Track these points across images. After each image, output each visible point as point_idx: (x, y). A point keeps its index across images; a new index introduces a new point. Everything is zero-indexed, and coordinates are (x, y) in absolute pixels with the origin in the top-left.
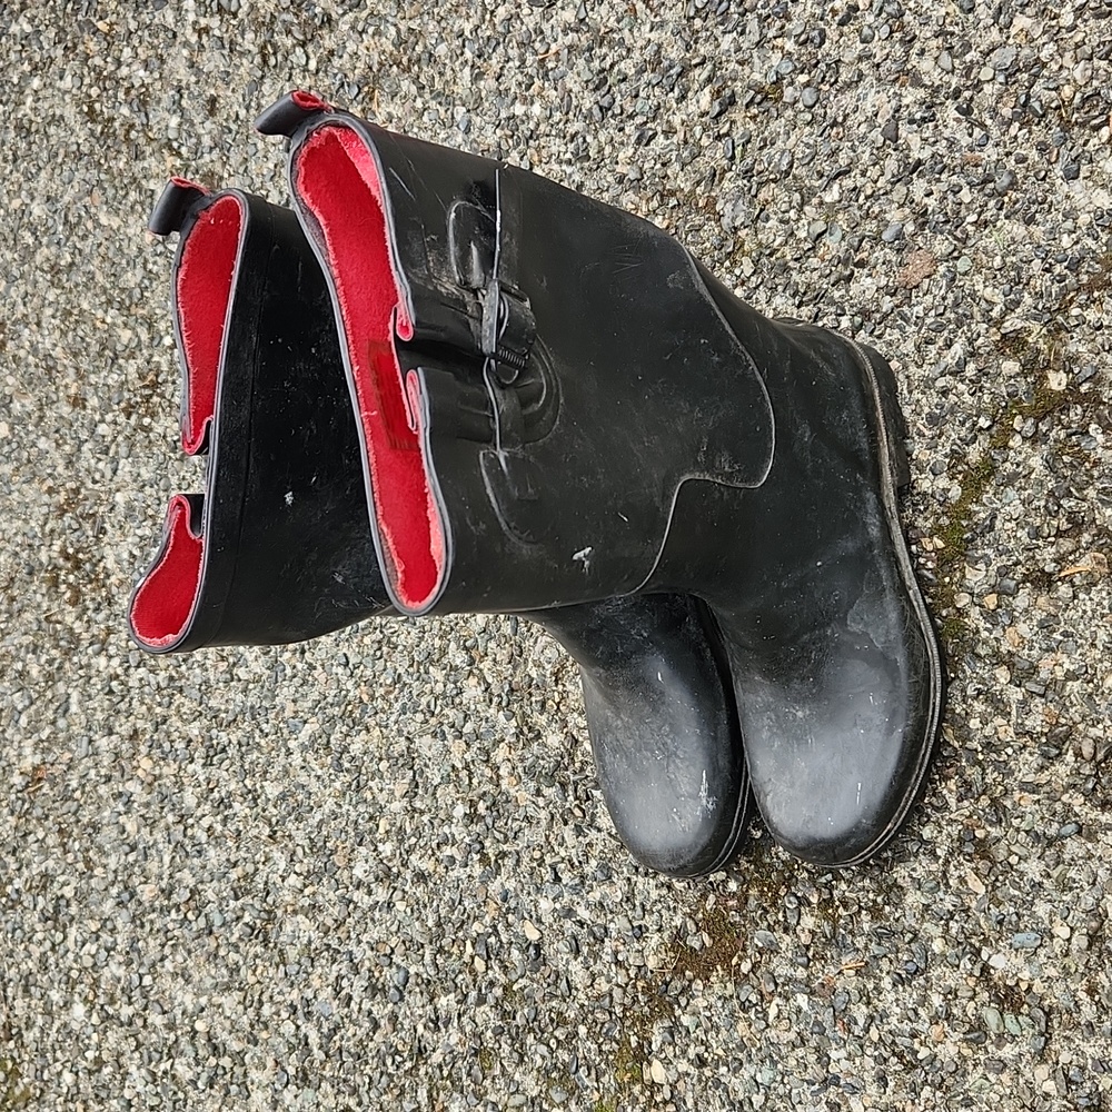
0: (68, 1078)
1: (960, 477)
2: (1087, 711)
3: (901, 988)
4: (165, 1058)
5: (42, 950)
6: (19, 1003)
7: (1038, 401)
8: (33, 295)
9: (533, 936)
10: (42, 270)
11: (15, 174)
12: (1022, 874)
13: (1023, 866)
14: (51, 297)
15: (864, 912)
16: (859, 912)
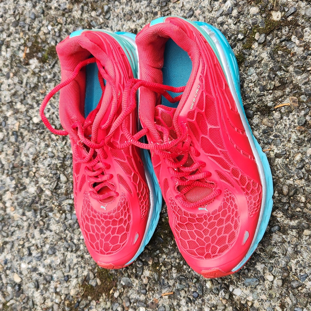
2: (285, 172)
3: (190, 305)
9: (17, 280)
15: (174, 268)
16: (171, 268)
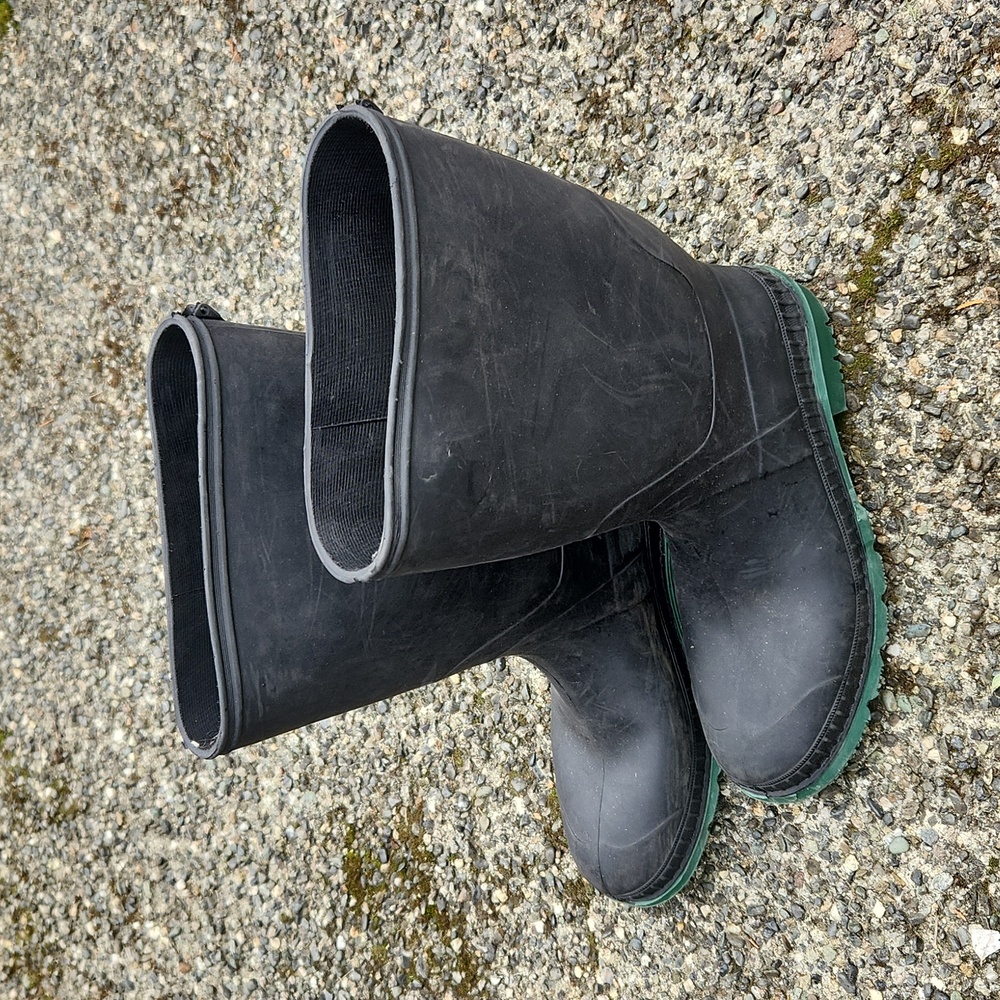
0: (109, 792)
1: (873, 228)
4: (190, 771)
5: (88, 684)
6: (70, 732)
7: (944, 154)
8: (82, 116)
10: (90, 93)
11: (67, 10)
12: (916, 573)
13: (918, 567)
14: (97, 116)
